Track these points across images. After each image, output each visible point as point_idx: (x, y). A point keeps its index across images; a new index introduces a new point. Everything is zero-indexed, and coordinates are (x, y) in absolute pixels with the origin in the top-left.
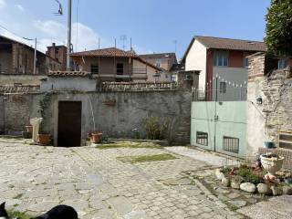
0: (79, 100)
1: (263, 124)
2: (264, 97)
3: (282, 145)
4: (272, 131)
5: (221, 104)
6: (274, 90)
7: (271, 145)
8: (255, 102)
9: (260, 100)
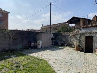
0: (92, 36)
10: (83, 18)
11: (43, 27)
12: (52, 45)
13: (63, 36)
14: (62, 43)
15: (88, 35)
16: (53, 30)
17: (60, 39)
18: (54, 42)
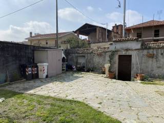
0: (130, 54)
10: (100, 27)
11: (31, 37)
12: (63, 70)
13: (81, 55)
14: (78, 66)
15: (124, 53)
16: (62, 43)
17: (75, 60)
18: (65, 66)
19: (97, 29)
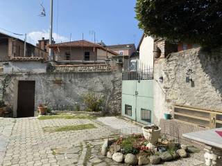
0: (33, 80)
1: (164, 99)
2: (164, 76)
3: (176, 117)
4: (170, 104)
5: (139, 82)
6: (171, 70)
7: (169, 117)
8: (158, 80)
9: (162, 78)
10: (14, 39)
19: (10, 40)
